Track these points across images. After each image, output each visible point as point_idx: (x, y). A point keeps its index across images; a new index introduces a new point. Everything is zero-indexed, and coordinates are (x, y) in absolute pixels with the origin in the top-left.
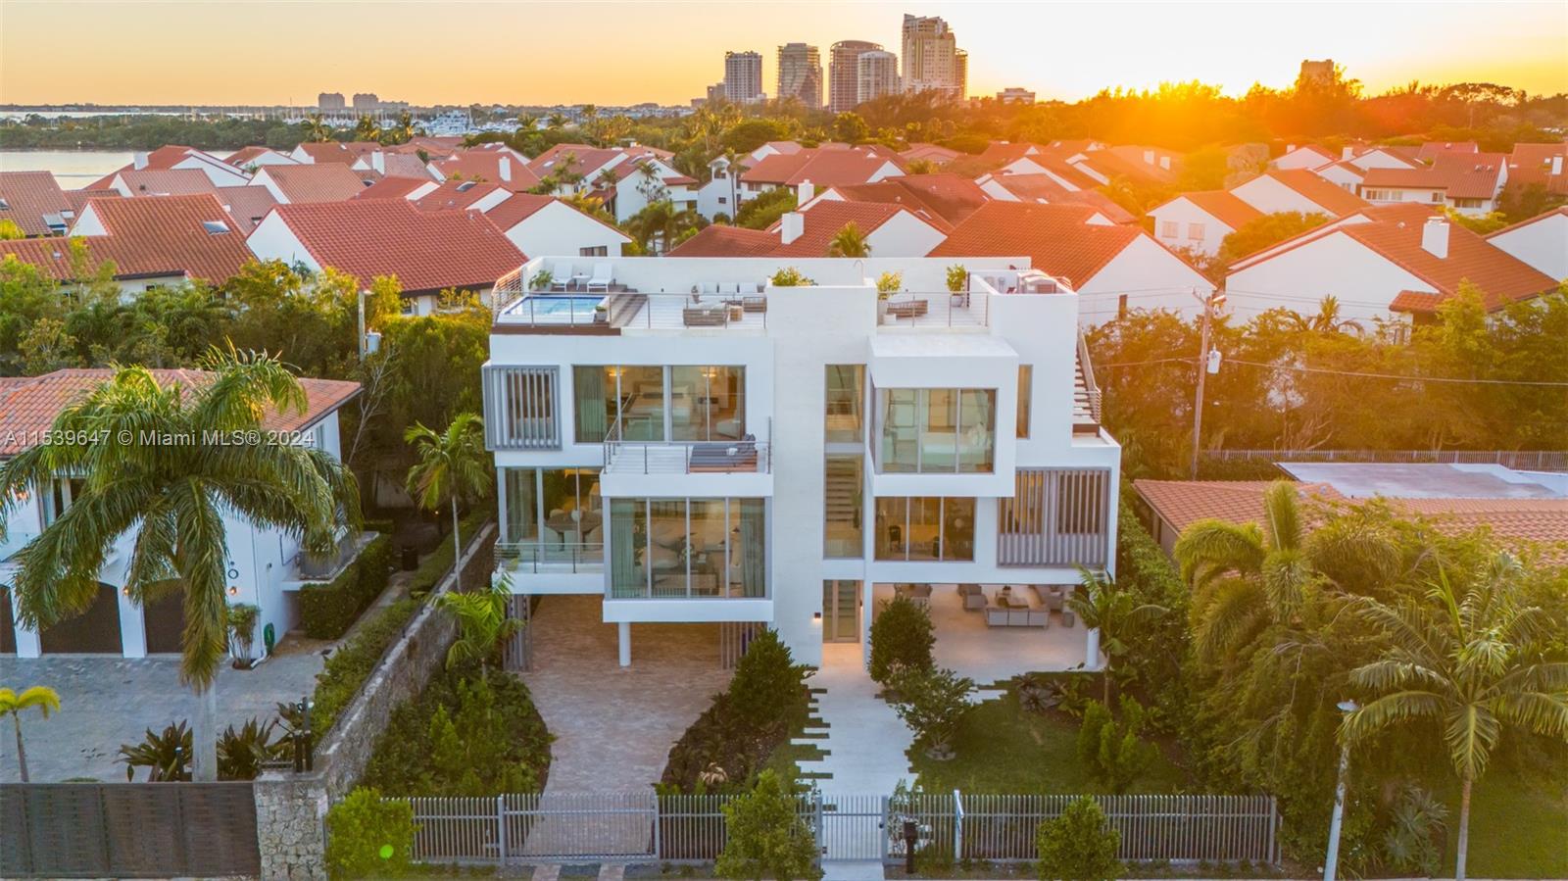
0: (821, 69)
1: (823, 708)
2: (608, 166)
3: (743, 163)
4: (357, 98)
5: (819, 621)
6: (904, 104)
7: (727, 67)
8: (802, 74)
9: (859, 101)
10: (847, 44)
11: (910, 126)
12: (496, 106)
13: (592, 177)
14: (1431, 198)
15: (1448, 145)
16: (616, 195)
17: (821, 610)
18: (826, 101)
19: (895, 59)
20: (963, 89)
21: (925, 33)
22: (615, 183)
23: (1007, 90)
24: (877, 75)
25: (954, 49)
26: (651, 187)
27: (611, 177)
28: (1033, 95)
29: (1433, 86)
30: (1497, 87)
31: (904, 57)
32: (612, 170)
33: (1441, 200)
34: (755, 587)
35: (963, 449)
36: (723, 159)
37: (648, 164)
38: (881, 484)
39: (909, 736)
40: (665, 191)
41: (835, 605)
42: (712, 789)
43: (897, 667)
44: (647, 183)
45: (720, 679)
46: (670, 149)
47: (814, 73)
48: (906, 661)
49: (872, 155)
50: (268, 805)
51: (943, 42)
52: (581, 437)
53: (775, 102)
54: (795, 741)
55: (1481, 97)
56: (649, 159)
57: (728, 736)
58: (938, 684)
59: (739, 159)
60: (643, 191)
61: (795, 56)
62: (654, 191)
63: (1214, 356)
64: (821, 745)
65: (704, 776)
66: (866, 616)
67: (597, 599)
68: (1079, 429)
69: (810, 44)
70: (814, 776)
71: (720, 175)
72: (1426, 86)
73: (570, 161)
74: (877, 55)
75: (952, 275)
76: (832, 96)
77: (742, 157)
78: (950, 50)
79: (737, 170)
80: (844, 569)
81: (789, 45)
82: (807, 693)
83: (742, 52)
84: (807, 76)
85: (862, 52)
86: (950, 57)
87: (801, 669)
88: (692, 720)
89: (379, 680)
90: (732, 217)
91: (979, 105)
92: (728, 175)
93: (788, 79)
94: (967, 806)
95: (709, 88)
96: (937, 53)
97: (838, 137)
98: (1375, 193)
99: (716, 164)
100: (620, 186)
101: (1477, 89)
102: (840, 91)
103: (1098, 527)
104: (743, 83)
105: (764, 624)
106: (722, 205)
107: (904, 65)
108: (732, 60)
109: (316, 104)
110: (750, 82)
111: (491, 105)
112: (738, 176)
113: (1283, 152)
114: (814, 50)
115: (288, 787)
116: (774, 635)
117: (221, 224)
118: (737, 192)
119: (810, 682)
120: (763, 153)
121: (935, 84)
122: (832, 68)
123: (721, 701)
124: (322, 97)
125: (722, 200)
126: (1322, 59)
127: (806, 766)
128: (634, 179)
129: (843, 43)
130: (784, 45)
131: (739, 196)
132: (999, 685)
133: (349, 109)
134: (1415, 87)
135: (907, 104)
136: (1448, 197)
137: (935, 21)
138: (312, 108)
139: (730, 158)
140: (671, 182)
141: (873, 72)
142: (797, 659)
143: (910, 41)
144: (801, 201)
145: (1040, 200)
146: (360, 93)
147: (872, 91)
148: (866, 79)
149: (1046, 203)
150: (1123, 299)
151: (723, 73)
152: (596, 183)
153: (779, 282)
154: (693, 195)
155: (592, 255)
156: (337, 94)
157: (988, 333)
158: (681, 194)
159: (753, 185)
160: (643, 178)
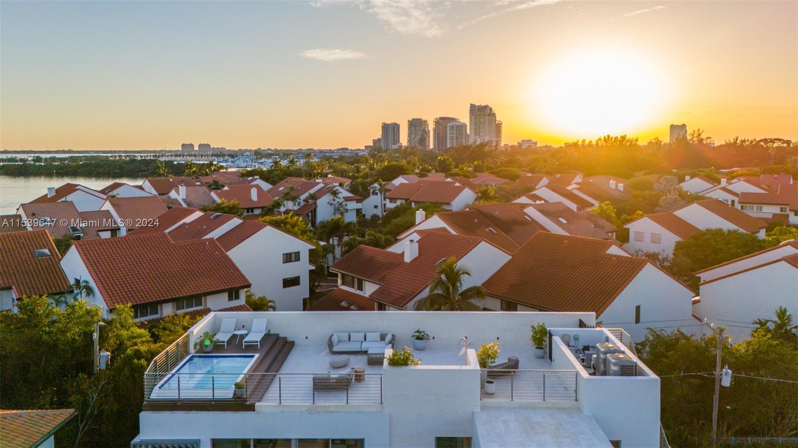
0: (429, 131)
2: (312, 191)
3: (387, 187)
4: (200, 146)
6: (471, 149)
7: (383, 131)
8: (420, 133)
9: (448, 147)
10: (442, 118)
11: (476, 163)
12: (269, 149)
13: (303, 197)
14: (779, 209)
15: (776, 176)
16: (317, 207)
18: (431, 147)
19: (466, 126)
20: (500, 140)
21: (481, 113)
22: (316, 200)
23: (523, 141)
24: (456, 134)
25: (496, 120)
26: (336, 202)
27: (314, 197)
28: (536, 143)
29: (746, 139)
30: (783, 140)
31: (470, 125)
32: (314, 193)
33: (786, 211)
36: (376, 185)
37: (335, 189)
40: (344, 204)
44: (334, 200)
46: (349, 177)
47: (425, 133)
49: (457, 184)
51: (490, 117)
53: (406, 148)
55: (775, 145)
56: (336, 186)
59: (385, 185)
60: (331, 204)
61: (416, 125)
62: (337, 205)
63: (727, 373)
69: (424, 119)
71: (375, 193)
72: (743, 139)
73: (292, 189)
74: (457, 123)
75: (535, 332)
76: (434, 144)
77: (387, 184)
78: (494, 122)
79: (383, 190)
81: (413, 119)
83: (390, 123)
84: (422, 135)
85: (449, 122)
86: (494, 125)
90: (381, 217)
91: (509, 149)
92: (379, 193)
93: (413, 136)
95: (373, 140)
96: (487, 123)
97: (438, 169)
98: (746, 207)
99: (372, 188)
100: (319, 202)
101: (773, 141)
102: (438, 142)
104: (391, 138)
106: (376, 209)
107: (470, 129)
108: (385, 127)
109: (180, 149)
110: (394, 137)
111: (266, 149)
112: (384, 195)
113: (683, 180)
114: (426, 122)
117: (46, 251)
118: (384, 202)
120: (399, 181)
121: (487, 139)
122: (435, 130)
124: (183, 145)
125: (376, 207)
126: (680, 124)
128: (327, 198)
129: (440, 118)
130: (411, 119)
131: (385, 205)
133: (196, 151)
134: (737, 140)
135: (473, 149)
136: (790, 210)
137: (486, 107)
138: (178, 151)
139: (380, 185)
140: (347, 199)
141: (455, 132)
143: (473, 117)
144: (418, 221)
145: (561, 219)
146: (202, 143)
147: (455, 142)
148: (452, 135)
149: (565, 221)
150: (638, 308)
151: (381, 134)
152: (306, 200)
153: (394, 363)
154: (359, 206)
155: (290, 258)
156: (191, 144)
157: (579, 409)
158: (353, 205)
159: (393, 200)
160: (332, 197)
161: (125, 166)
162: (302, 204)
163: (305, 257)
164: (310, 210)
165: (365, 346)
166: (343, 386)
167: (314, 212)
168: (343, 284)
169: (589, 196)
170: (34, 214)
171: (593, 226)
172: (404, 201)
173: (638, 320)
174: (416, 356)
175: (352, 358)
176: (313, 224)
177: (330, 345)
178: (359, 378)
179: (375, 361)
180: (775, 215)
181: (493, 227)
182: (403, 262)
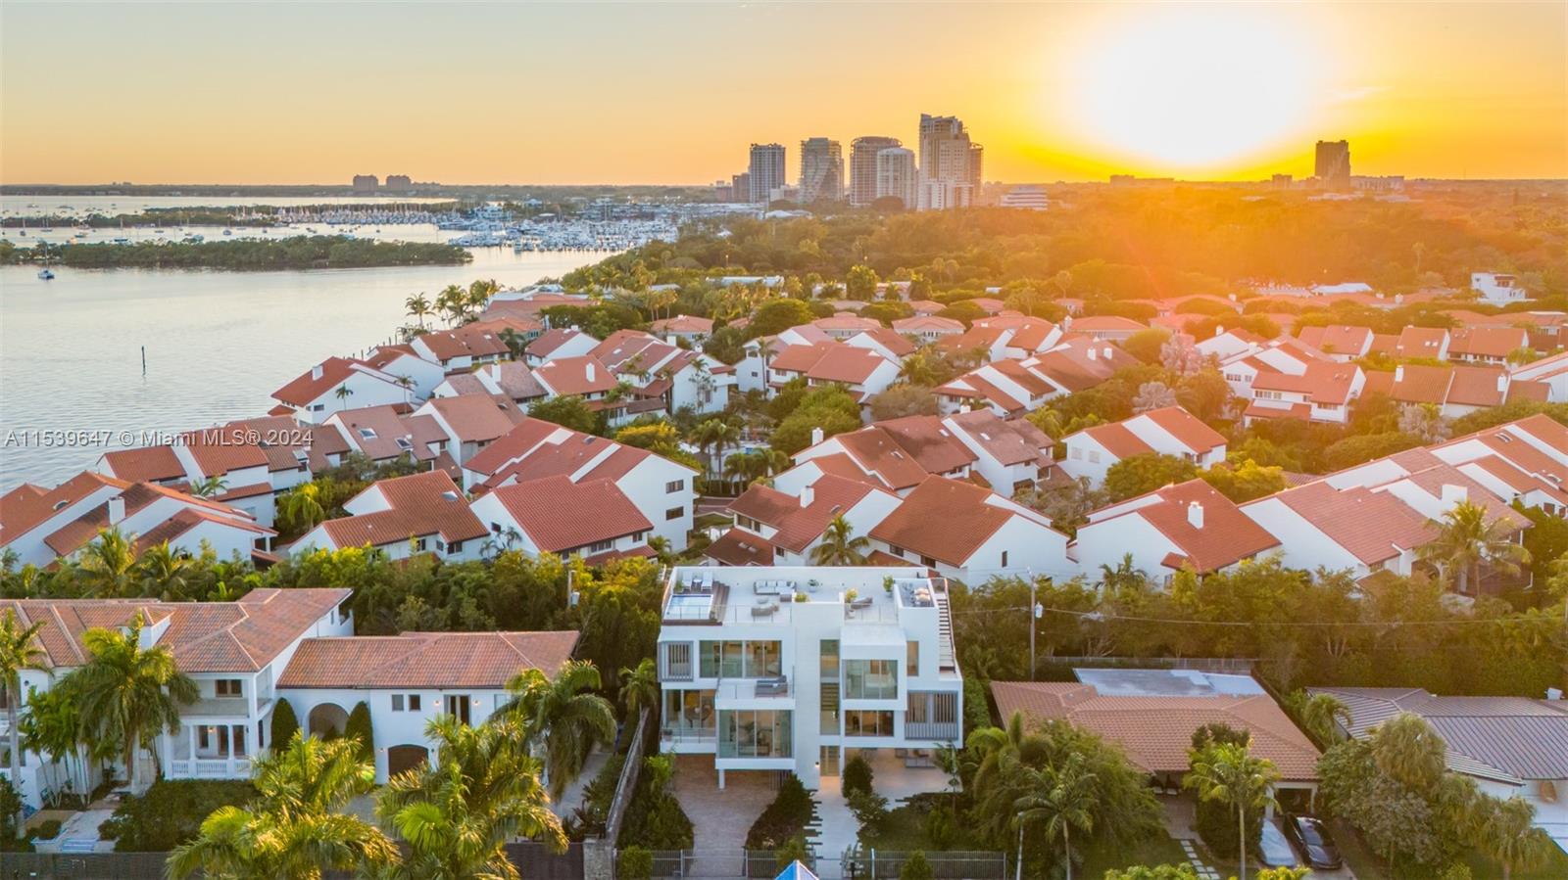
0: (842, 161)
1: (820, 811)
2: (665, 361)
3: (771, 346)
5: (818, 767)
7: (752, 159)
8: (824, 166)
9: (879, 196)
10: (868, 139)
13: (653, 369)
16: (673, 385)
17: (819, 760)
18: (847, 191)
19: (913, 156)
20: (979, 185)
21: (941, 131)
22: (672, 374)
24: (895, 171)
25: (969, 144)
26: (700, 377)
27: (669, 370)
31: (921, 151)
32: (669, 364)
34: (786, 751)
35: (884, 685)
36: (756, 342)
37: (698, 359)
38: (847, 704)
39: (858, 826)
40: (711, 381)
41: (827, 758)
42: (770, 848)
43: (855, 791)
44: (697, 374)
45: (771, 796)
47: (835, 165)
48: (859, 787)
50: (588, 853)
51: (958, 139)
52: (702, 675)
54: (806, 828)
56: (700, 355)
57: (774, 825)
58: (873, 800)
59: (768, 341)
60: (693, 380)
61: (818, 150)
62: (702, 382)
63: (1039, 609)
64: (818, 829)
65: (765, 843)
66: (842, 763)
67: (712, 756)
68: (943, 669)
69: (832, 138)
70: (812, 844)
71: (753, 354)
74: (895, 151)
75: (885, 582)
76: (853, 188)
77: (771, 342)
78: (965, 145)
79: (766, 352)
80: (830, 740)
81: (811, 140)
82: (812, 803)
83: (766, 144)
84: (829, 169)
85: (882, 148)
86: (966, 151)
87: (810, 791)
88: (758, 816)
89: (620, 798)
90: (761, 390)
92: (759, 357)
93: (810, 172)
94: (876, 857)
95: (734, 176)
96: (952, 150)
99: (748, 347)
100: (676, 378)
102: (860, 183)
103: (953, 719)
104: (767, 174)
105: (790, 771)
106: (754, 378)
107: (921, 160)
108: (757, 152)
110: (774, 172)
112: (768, 360)
114: (836, 144)
115: (598, 845)
116: (796, 776)
118: (766, 371)
119: (814, 798)
121: (951, 182)
122: (853, 159)
123: (771, 807)
125: (755, 374)
126: (1336, 140)
127: (810, 839)
128: (687, 371)
129: (864, 138)
130: (807, 139)
131: (768, 375)
132: (906, 799)
133: (382, 190)
136: (1314, 400)
137: (951, 121)
139: (760, 341)
140: (715, 371)
141: (891, 168)
142: (806, 786)
143: (926, 141)
144: (815, 441)
145: (983, 435)
146: (394, 175)
147: (891, 185)
148: (885, 174)
149: (987, 438)
150: (1005, 554)
151: (748, 163)
152: (657, 374)
153: (797, 600)
154: (732, 380)
155: (674, 487)
156: (372, 177)
157: (897, 625)
158: (723, 380)
159: (781, 371)
160: (694, 371)
161: (286, 249)
162: (652, 379)
163: (689, 485)
164: (664, 389)
165: (777, 590)
166: (767, 613)
167: (669, 393)
168: (739, 523)
169: (1050, 376)
170: (354, 425)
171: (1022, 442)
172: (796, 374)
173: (1004, 564)
174: (809, 596)
175: (771, 598)
176: (669, 411)
177: (755, 589)
178: (776, 609)
179: (786, 600)
180: (1296, 406)
181: (899, 450)
182: (798, 507)
